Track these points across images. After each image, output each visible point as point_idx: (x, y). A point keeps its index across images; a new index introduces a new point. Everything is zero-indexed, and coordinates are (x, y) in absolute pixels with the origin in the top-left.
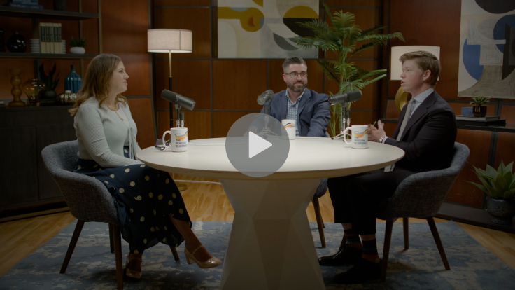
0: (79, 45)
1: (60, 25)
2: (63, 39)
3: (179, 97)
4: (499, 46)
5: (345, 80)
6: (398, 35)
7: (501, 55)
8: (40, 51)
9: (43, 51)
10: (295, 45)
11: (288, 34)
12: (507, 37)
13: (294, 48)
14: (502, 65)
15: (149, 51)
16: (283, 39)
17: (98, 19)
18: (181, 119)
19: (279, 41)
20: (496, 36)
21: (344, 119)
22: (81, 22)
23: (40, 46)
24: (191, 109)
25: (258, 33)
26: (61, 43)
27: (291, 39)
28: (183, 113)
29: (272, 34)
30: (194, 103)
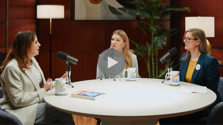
3: (68, 56)
5: (155, 35)
6: (187, 9)
10: (121, 12)
11: (117, 5)
13: (121, 14)
16: (114, 8)
18: (69, 71)
19: (112, 9)
21: (168, 68)
24: (75, 64)
25: (100, 5)
27: (119, 9)
28: (70, 67)
29: (108, 6)
30: (77, 60)
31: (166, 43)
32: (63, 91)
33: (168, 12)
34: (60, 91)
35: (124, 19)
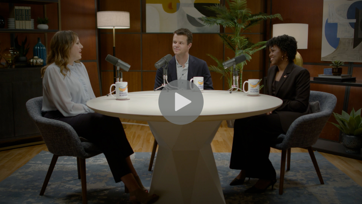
0: (44, 23)
1: (30, 8)
2: (32, 18)
3: (120, 61)
4: (351, 24)
5: (239, 49)
6: (278, 16)
7: (352, 31)
8: (15, 27)
9: (18, 28)
10: (202, 23)
11: (197, 14)
12: (357, 18)
13: (201, 25)
14: (353, 37)
15: (98, 28)
16: (194, 18)
17: (58, 4)
18: (120, 77)
19: (191, 20)
20: (349, 17)
21: (234, 77)
22: (45, 6)
23: (15, 24)
24: (127, 70)
25: (176, 14)
26: (30, 21)
27: (200, 19)
28: (122, 73)
29: (186, 15)
30: (129, 66)
31: (250, 58)
32: (123, 95)
33: (256, 21)
34: (120, 95)
35: (206, 32)
